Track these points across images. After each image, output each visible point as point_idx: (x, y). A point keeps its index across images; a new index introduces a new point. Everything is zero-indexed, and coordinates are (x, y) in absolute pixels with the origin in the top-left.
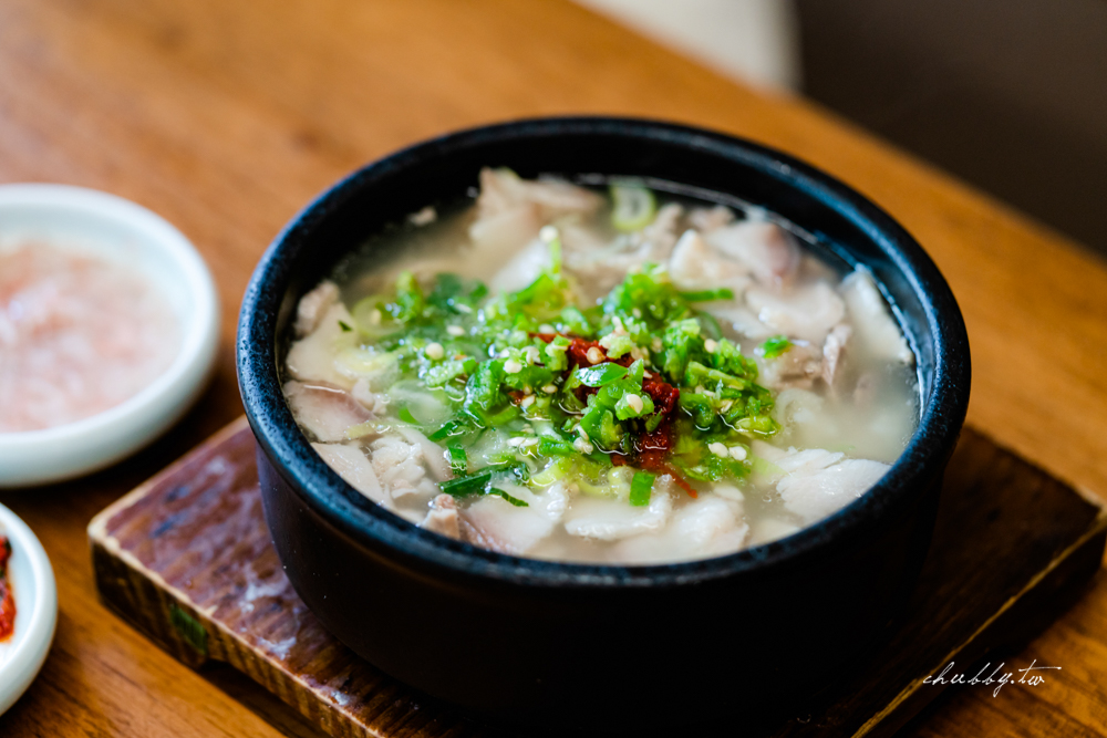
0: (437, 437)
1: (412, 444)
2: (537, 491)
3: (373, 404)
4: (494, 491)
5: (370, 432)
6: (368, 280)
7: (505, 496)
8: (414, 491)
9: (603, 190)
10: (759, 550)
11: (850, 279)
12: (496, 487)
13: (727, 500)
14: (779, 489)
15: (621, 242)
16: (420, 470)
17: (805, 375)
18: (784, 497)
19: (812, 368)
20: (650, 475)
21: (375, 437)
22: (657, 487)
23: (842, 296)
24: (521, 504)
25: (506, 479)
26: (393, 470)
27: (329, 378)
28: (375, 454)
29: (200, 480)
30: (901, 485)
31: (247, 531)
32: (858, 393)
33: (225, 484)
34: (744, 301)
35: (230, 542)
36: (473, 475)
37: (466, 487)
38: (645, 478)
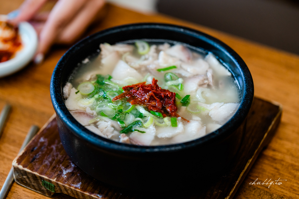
0: (114, 118)
1: (108, 122)
2: (146, 128)
3: (93, 113)
4: (135, 130)
5: (95, 121)
6: (78, 80)
7: (138, 131)
8: (113, 134)
9: (133, 44)
10: (216, 131)
11: (207, 57)
12: (135, 129)
13: (197, 120)
14: (210, 115)
15: (143, 57)
16: (113, 129)
17: (205, 84)
18: (211, 117)
19: (206, 82)
20: (175, 118)
21: (97, 122)
22: (178, 121)
23: (207, 61)
24: (143, 132)
25: (137, 126)
26: (105, 130)
27: (78, 108)
28: (98, 127)
29: (39, 145)
30: (246, 107)
31: (57, 156)
32: (220, 86)
33: (46, 144)
34: (181, 67)
35: (54, 160)
36: (127, 127)
37: (127, 131)
38: (174, 119)
